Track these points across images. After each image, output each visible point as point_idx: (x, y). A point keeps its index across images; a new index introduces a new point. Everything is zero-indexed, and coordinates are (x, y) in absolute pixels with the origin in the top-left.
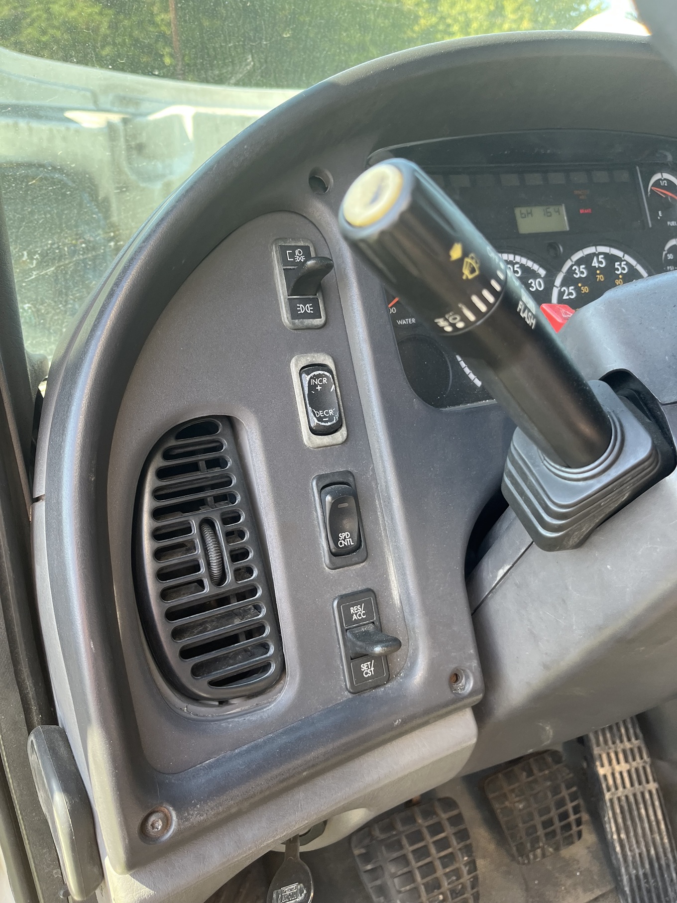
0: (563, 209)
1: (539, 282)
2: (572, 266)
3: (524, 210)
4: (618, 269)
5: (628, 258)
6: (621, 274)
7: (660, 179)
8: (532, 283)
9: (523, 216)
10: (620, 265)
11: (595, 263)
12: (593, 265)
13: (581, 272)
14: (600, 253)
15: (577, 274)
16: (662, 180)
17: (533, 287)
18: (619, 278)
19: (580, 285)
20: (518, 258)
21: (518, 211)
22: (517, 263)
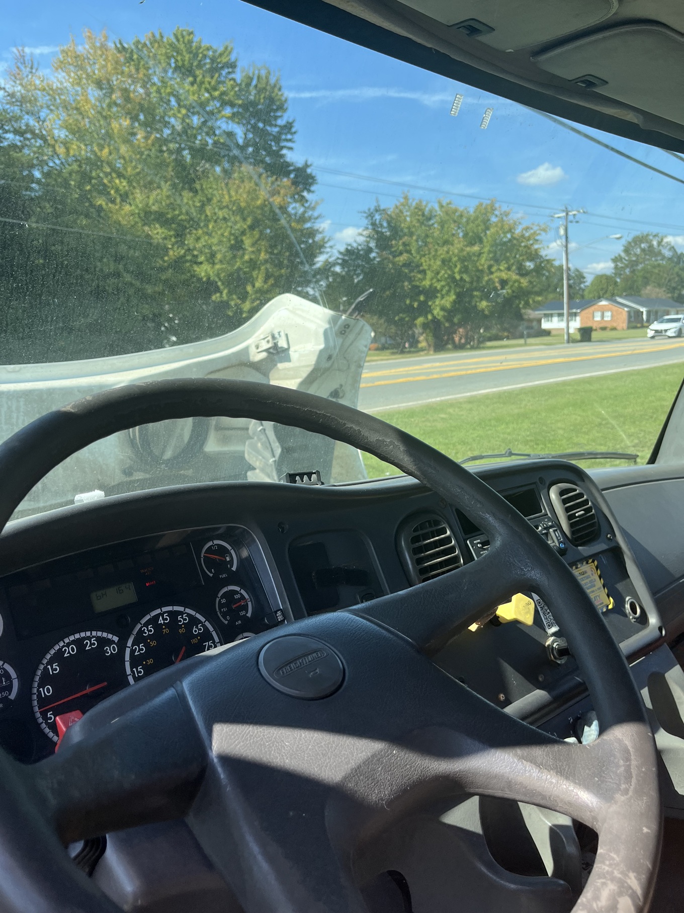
0: (132, 585)
1: (114, 647)
2: (142, 627)
3: (99, 593)
4: (181, 621)
5: (188, 611)
6: (184, 623)
7: (212, 545)
8: (107, 649)
9: (99, 598)
10: (182, 618)
11: (161, 621)
12: (159, 622)
13: (149, 631)
14: (165, 612)
15: (146, 633)
16: (213, 546)
17: (108, 653)
18: (181, 628)
19: (149, 641)
20: (94, 633)
21: (93, 596)
22: (93, 637)
